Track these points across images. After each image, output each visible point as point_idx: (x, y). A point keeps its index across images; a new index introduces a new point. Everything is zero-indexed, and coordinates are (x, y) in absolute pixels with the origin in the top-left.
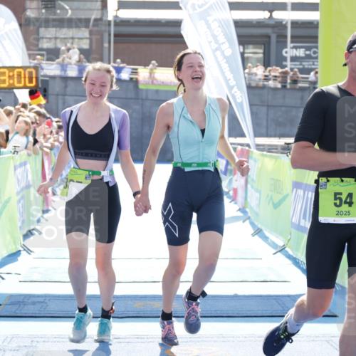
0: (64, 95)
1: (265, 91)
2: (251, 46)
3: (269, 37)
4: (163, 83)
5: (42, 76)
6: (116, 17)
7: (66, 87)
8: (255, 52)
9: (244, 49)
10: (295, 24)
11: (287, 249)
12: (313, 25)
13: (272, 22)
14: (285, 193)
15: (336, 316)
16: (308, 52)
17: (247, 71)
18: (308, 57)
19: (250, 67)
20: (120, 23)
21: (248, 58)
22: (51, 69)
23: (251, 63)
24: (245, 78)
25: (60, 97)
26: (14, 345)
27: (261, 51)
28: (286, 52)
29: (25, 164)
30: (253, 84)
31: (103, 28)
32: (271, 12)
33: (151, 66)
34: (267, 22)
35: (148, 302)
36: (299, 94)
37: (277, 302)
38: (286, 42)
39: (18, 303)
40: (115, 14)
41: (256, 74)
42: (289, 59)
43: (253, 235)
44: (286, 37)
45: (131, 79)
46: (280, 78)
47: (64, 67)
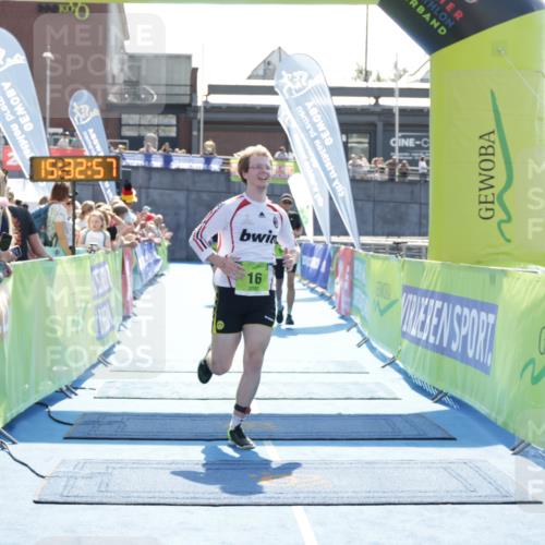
0: (149, 188)
1: (372, 184)
2: (355, 135)
3: (375, 125)
5: (124, 167)
6: (206, 102)
7: (150, 179)
8: (360, 142)
9: (347, 138)
10: (403, 111)
11: (397, 362)
12: (423, 113)
13: (378, 109)
14: (393, 298)
15: (454, 439)
16: (418, 142)
17: (351, 162)
18: (418, 148)
19: (354, 158)
20: (210, 109)
21: (352, 148)
22: (134, 160)
24: (349, 170)
25: (143, 191)
26: (86, 471)
27: (367, 140)
28: (394, 142)
29: (104, 263)
30: (358, 177)
31: (192, 115)
32: (377, 98)
34: (372, 109)
36: (409, 188)
38: (394, 131)
39: (94, 422)
40: (205, 99)
41: (360, 166)
42: (397, 149)
43: (359, 345)
44: (393, 125)
45: (223, 170)
46: (387, 170)
47: (148, 157)
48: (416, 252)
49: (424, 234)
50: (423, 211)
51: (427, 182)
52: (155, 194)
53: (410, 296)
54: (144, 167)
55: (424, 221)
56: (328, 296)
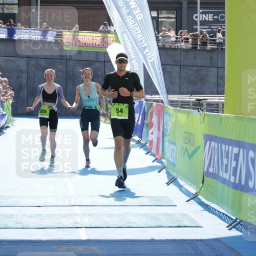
1: (179, 51)
2: (165, 12)
3: (181, 3)
4: (85, 44)
8: (168, 17)
9: (158, 14)
11: (199, 196)
14: (197, 146)
16: (216, 17)
17: (161, 34)
18: (216, 21)
21: (162, 22)
23: (165, 27)
27: (174, 16)
28: (196, 17)
30: (167, 46)
35: (73, 247)
36: (208, 55)
37: (191, 246)
38: (197, 7)
42: (199, 23)
43: (168, 184)
44: (196, 3)
46: (191, 40)
48: (215, 108)
49: (220, 92)
50: (220, 74)
51: (223, 50)
53: (213, 144)
55: (221, 82)
56: (143, 144)
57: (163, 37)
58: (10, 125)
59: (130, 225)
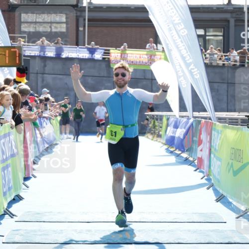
0: (44, 73)
1: (226, 70)
2: (211, 30)
3: (228, 21)
4: (132, 62)
5: (25, 56)
6: (90, 3)
7: (45, 66)
8: (216, 35)
9: (205, 32)
13: (230, 8)
17: (208, 51)
19: (212, 48)
20: (94, 9)
21: (209, 40)
22: (31, 50)
23: (212, 44)
25: (40, 75)
27: (221, 34)
28: (244, 35)
29: (9, 134)
33: (122, 47)
34: (226, 8)
38: (244, 25)
42: (246, 41)
43: (217, 201)
44: (244, 21)
45: (104, 58)
47: (43, 48)
52: (49, 78)
54: (39, 56)
56: (191, 161)
57: (210, 54)
58: (58, 142)
59: (180, 241)
